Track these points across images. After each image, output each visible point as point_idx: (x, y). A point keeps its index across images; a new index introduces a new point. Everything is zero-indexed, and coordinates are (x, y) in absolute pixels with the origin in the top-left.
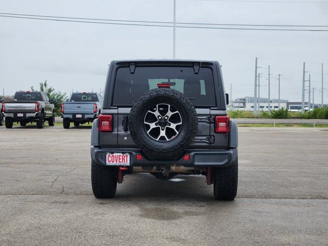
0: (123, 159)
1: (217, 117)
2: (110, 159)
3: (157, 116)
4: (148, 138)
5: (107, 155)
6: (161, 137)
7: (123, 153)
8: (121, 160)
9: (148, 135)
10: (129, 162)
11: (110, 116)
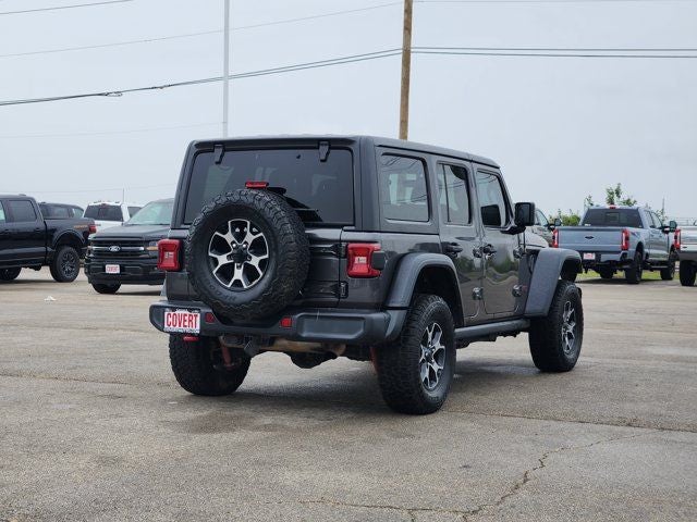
0: (190, 321)
1: (351, 245)
2: (170, 320)
3: (229, 243)
4: (213, 283)
5: (166, 313)
6: (236, 281)
7: (190, 310)
8: (187, 324)
9: (214, 278)
10: (198, 327)
11: (177, 241)
